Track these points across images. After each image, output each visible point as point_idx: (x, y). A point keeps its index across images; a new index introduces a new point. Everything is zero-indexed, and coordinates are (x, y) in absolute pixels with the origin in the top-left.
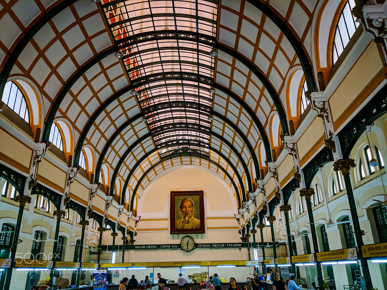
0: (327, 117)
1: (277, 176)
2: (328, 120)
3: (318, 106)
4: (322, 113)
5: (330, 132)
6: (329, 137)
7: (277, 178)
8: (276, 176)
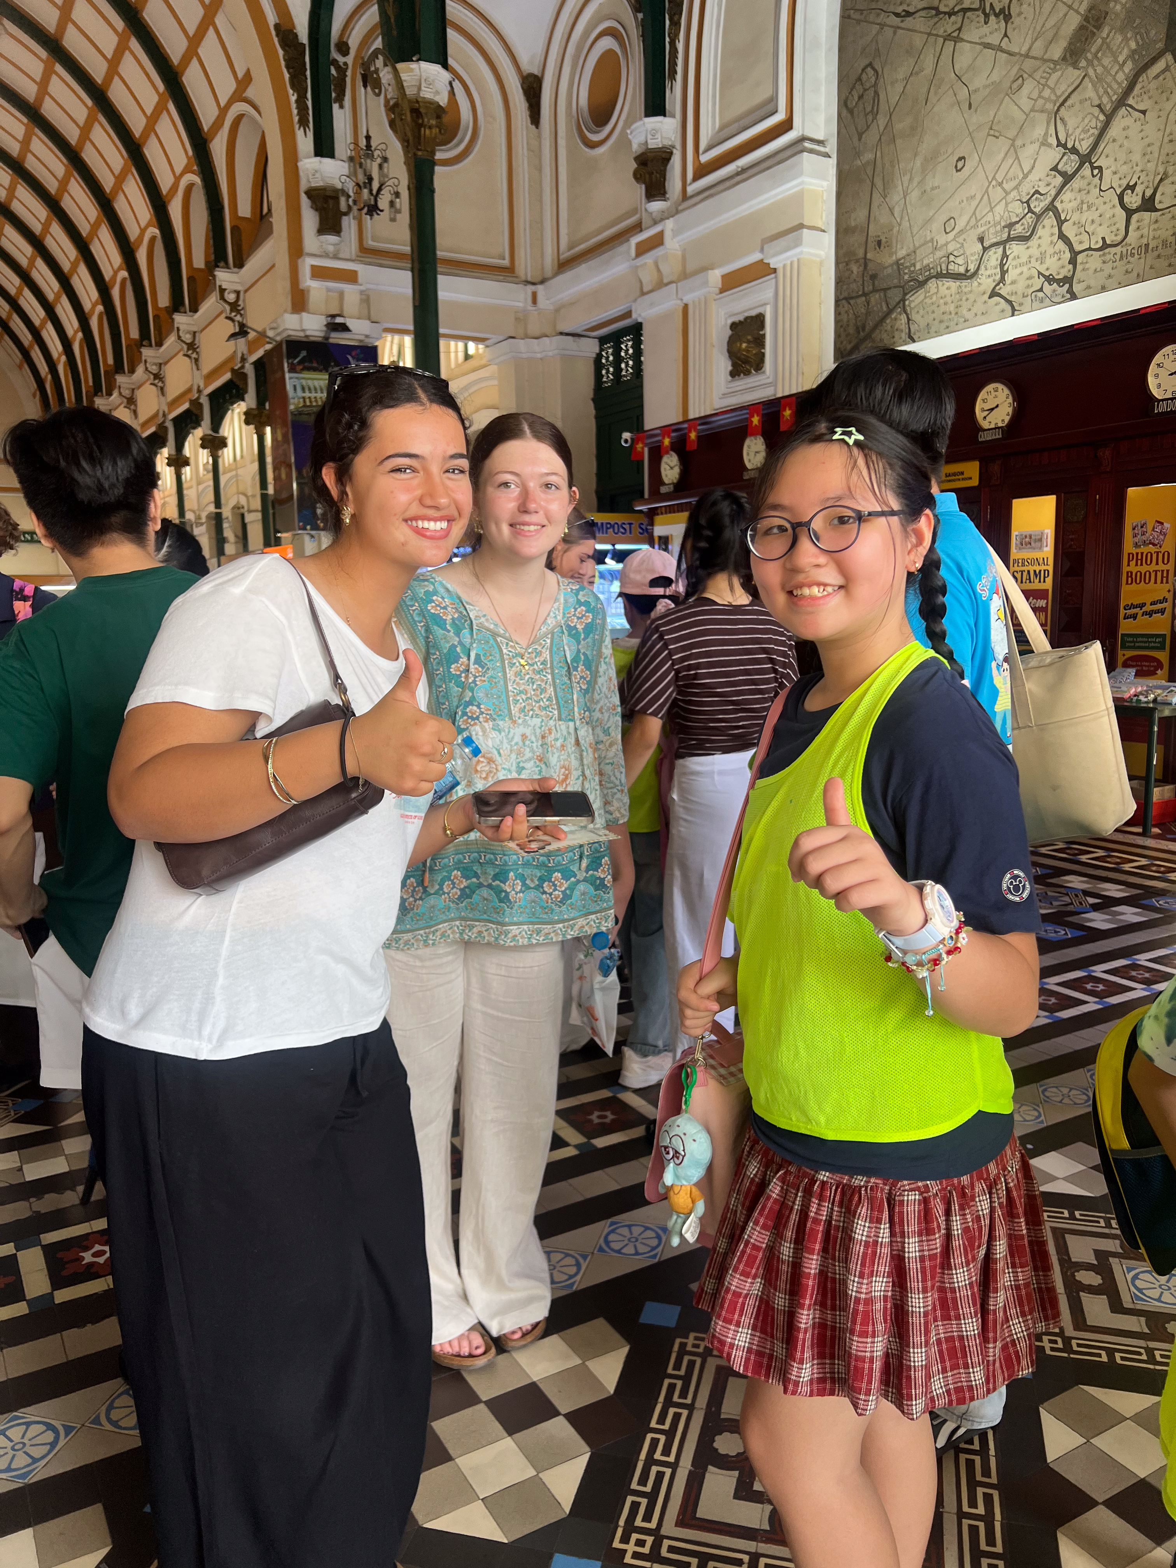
0: (196, 360)
1: (136, 405)
2: (197, 365)
3: (183, 338)
4: (190, 352)
5: (199, 387)
6: (196, 396)
7: (135, 412)
8: (132, 407)
